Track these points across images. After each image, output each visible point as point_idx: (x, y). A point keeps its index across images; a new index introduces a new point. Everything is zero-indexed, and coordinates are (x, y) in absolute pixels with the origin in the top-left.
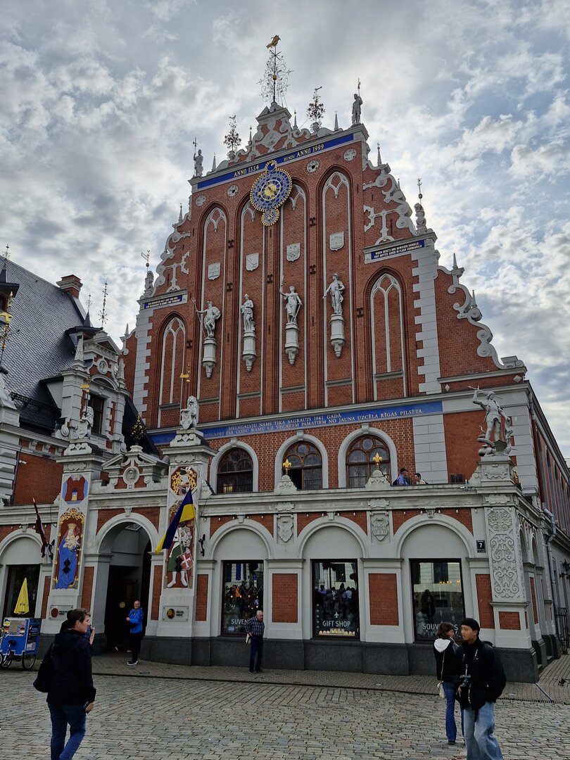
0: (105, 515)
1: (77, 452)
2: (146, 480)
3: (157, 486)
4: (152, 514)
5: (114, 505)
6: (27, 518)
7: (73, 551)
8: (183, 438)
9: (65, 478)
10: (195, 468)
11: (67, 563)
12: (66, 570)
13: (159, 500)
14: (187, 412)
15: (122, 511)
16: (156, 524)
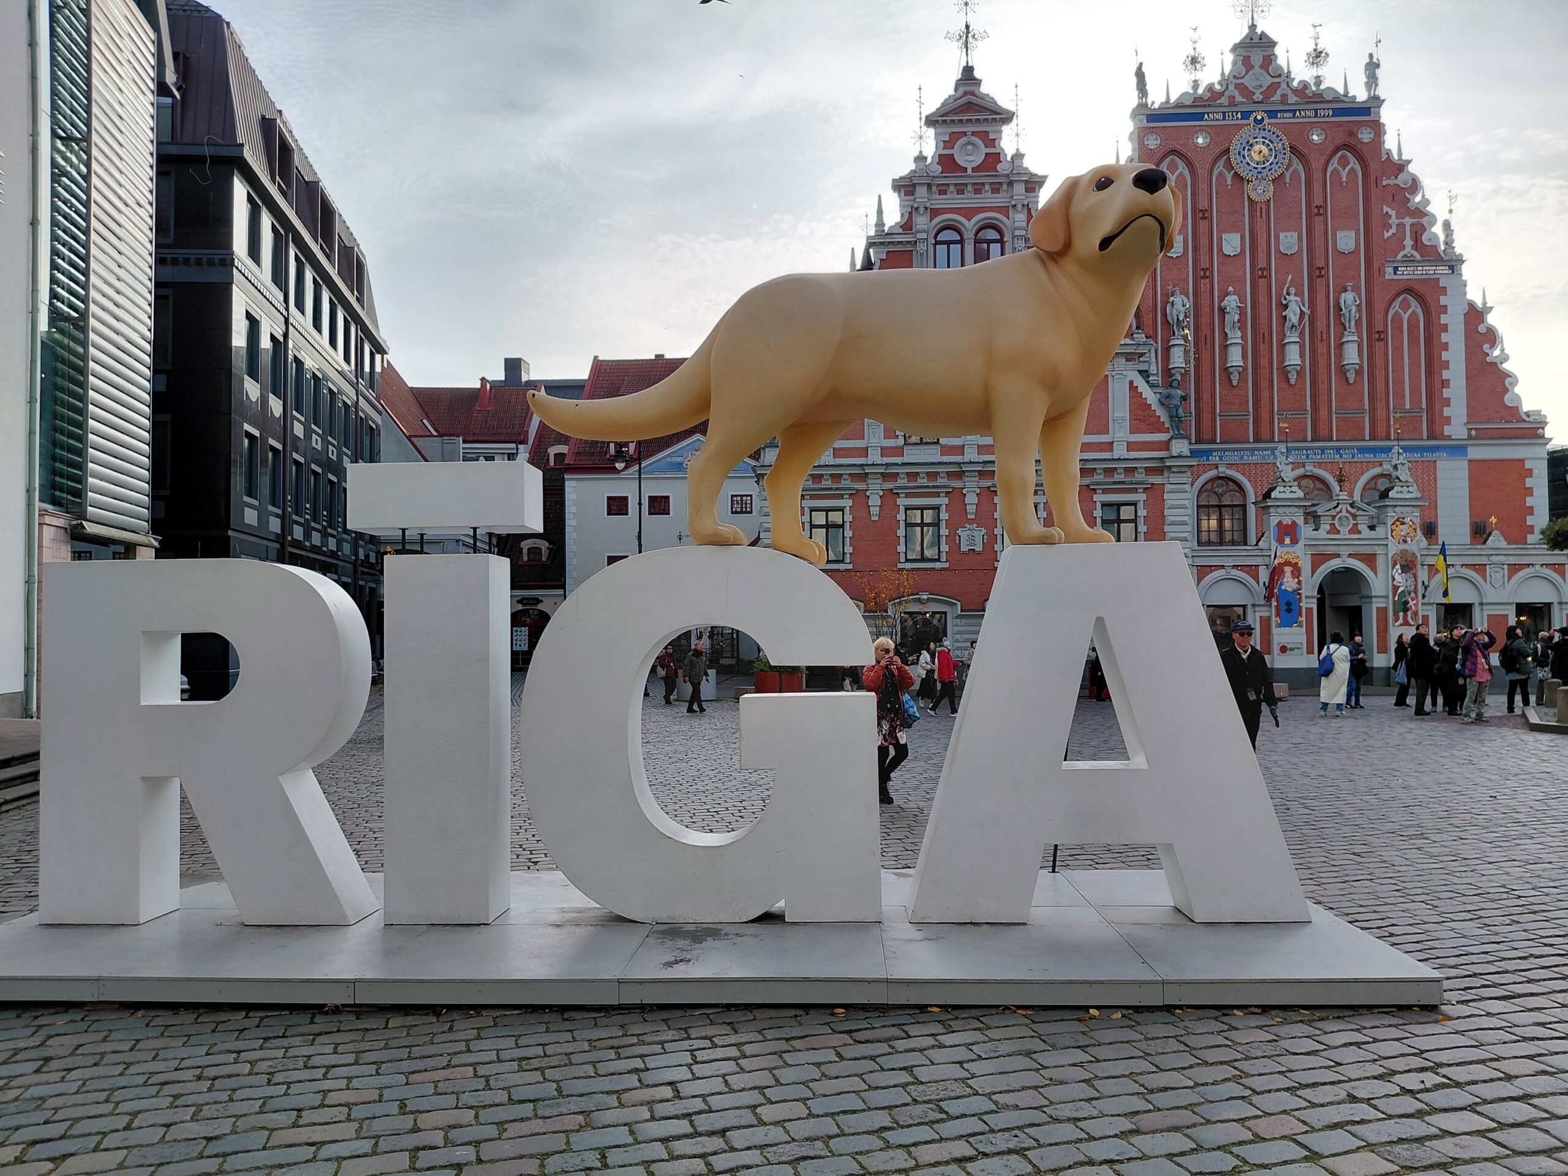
0: (1318, 559)
1: (1288, 495)
2: (1360, 527)
3: (1372, 534)
4: (1370, 559)
5: (1330, 550)
6: (1231, 559)
7: (1294, 591)
8: (1403, 489)
9: (1274, 521)
10: (1414, 520)
11: (1289, 604)
12: (1289, 611)
13: (1377, 548)
14: (1403, 464)
15: (1338, 556)
16: (1374, 569)
